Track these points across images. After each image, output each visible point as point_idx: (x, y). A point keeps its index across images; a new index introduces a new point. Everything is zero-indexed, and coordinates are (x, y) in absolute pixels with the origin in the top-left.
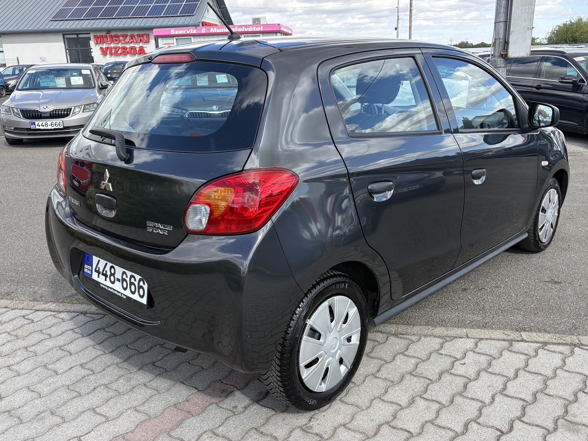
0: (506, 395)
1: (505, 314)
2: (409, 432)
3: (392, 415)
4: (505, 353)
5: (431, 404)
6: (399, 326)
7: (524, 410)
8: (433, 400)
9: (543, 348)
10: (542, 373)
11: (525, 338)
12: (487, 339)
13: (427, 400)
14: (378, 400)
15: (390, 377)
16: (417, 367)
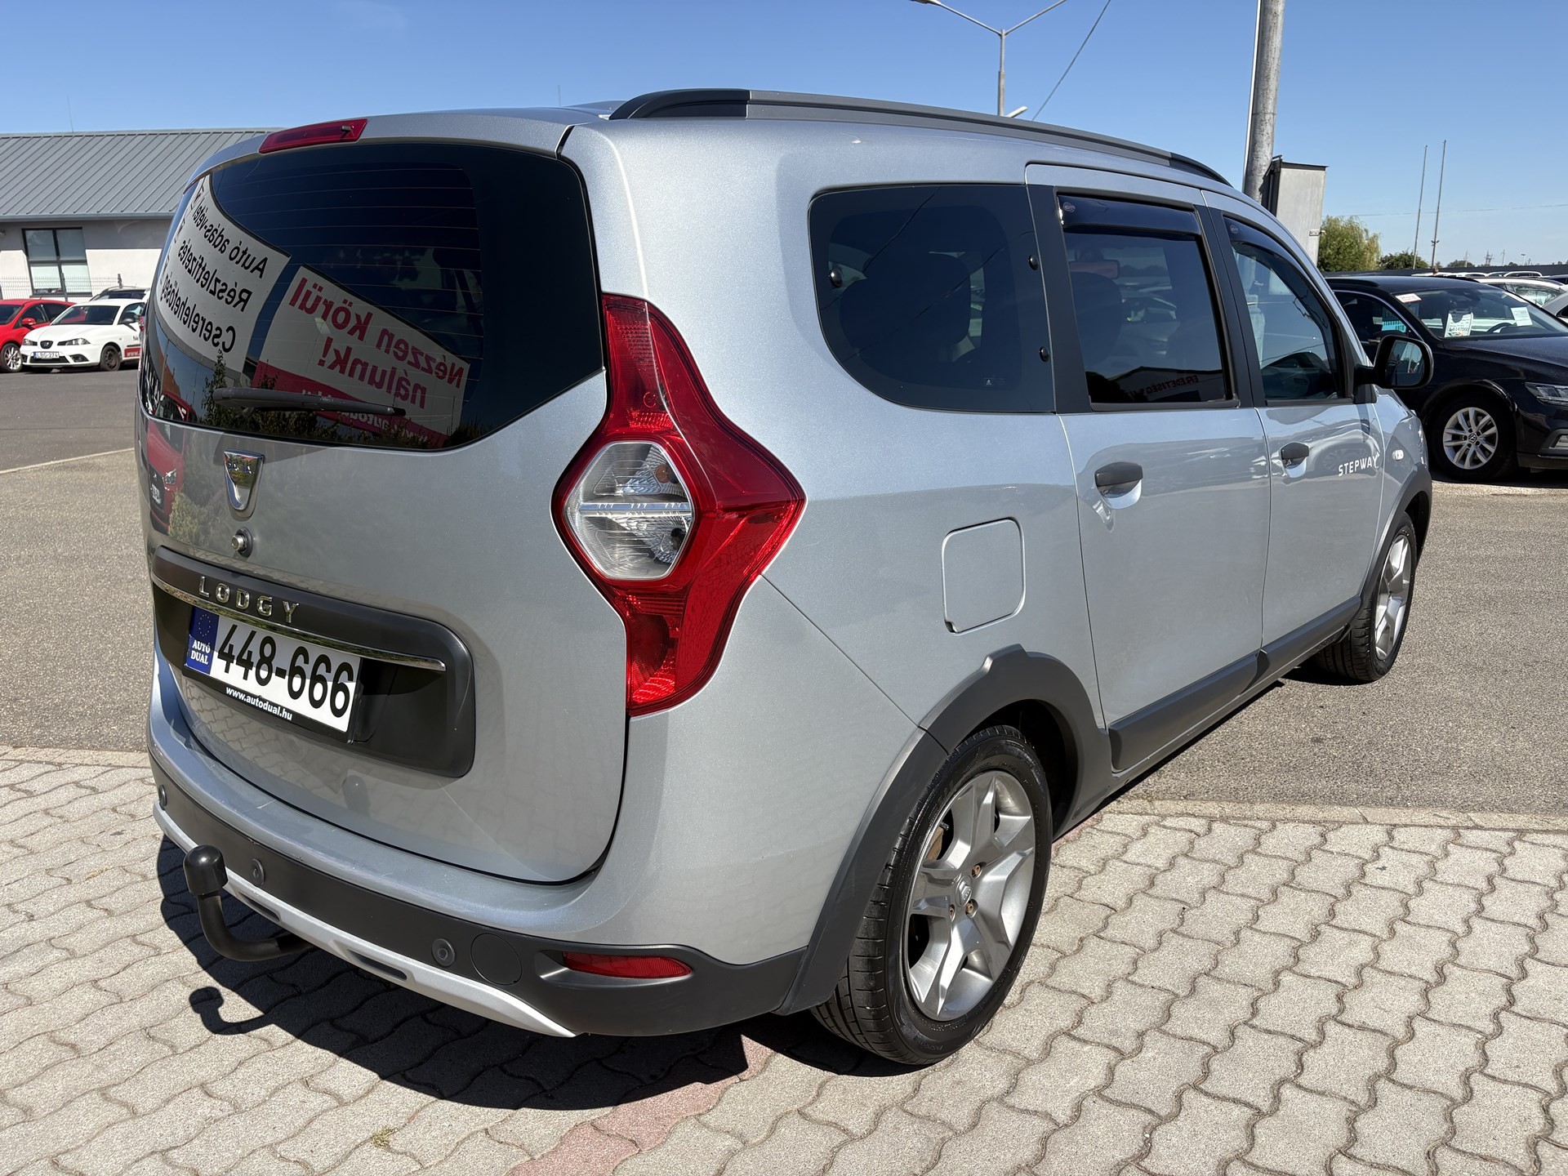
0: (1487, 919)
1: (1420, 782)
2: (1336, 982)
3: (1290, 955)
4: (1451, 847)
5: (1354, 936)
6: (1224, 805)
7: (1534, 942)
8: (1355, 931)
9: (1520, 840)
10: (1538, 881)
11: (1477, 821)
12: (1406, 826)
13: (1342, 929)
14: (1249, 933)
15: (1250, 891)
16: (1293, 873)
